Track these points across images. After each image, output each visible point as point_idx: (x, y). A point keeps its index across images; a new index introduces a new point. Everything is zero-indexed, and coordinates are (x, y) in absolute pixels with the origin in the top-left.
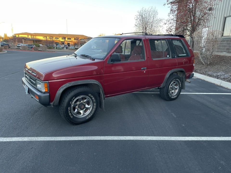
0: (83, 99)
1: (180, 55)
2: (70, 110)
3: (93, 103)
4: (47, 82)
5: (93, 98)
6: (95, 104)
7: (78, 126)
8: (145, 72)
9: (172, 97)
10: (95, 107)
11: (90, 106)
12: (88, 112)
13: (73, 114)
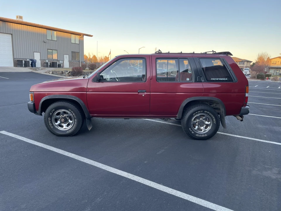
0: (65, 113)
1: (213, 79)
2: (51, 121)
3: (74, 118)
4: (33, 93)
5: (74, 114)
6: (76, 120)
7: (59, 137)
8: (143, 95)
9: (197, 135)
10: (76, 123)
11: (71, 122)
12: (70, 127)
13: (54, 125)
